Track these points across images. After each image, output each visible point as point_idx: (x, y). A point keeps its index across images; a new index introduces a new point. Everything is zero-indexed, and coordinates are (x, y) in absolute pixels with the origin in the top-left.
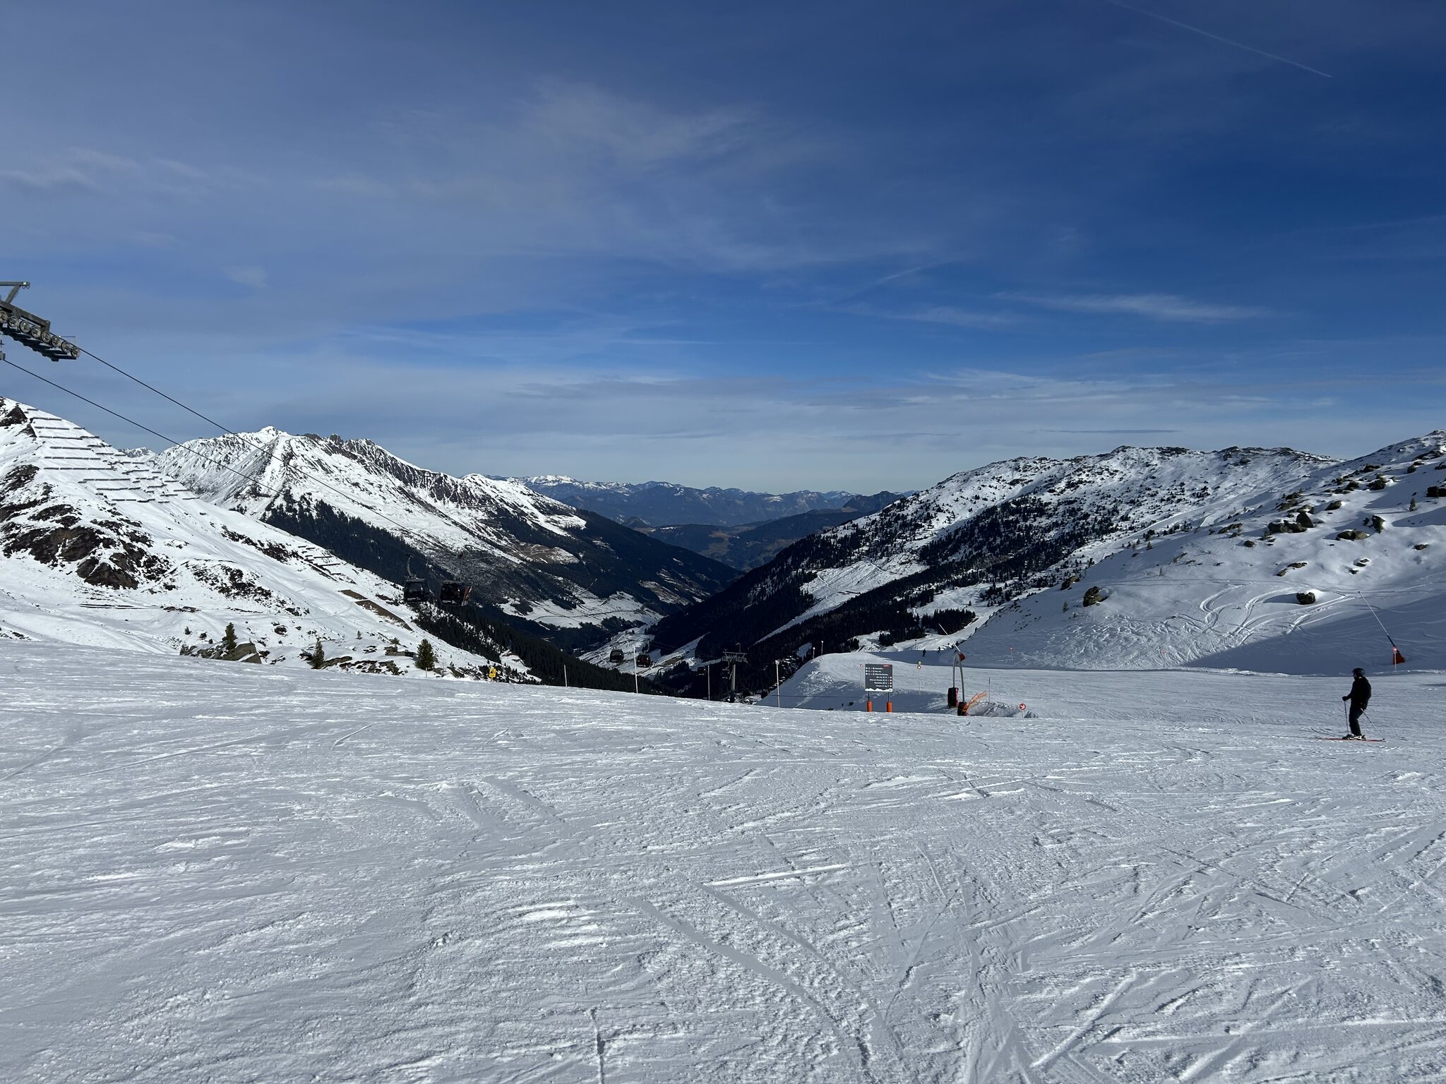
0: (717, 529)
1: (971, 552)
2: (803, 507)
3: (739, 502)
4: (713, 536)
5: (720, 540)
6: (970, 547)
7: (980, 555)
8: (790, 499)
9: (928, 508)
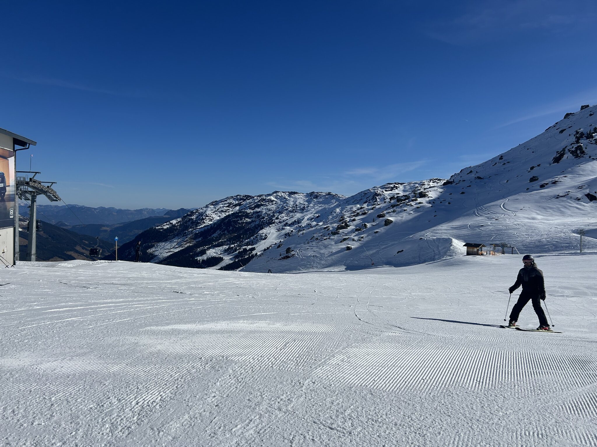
0: (104, 226)
1: (220, 233)
2: (146, 216)
3: (115, 214)
4: (102, 229)
5: (106, 231)
6: (220, 231)
7: (224, 234)
8: (140, 211)
9: (202, 215)
